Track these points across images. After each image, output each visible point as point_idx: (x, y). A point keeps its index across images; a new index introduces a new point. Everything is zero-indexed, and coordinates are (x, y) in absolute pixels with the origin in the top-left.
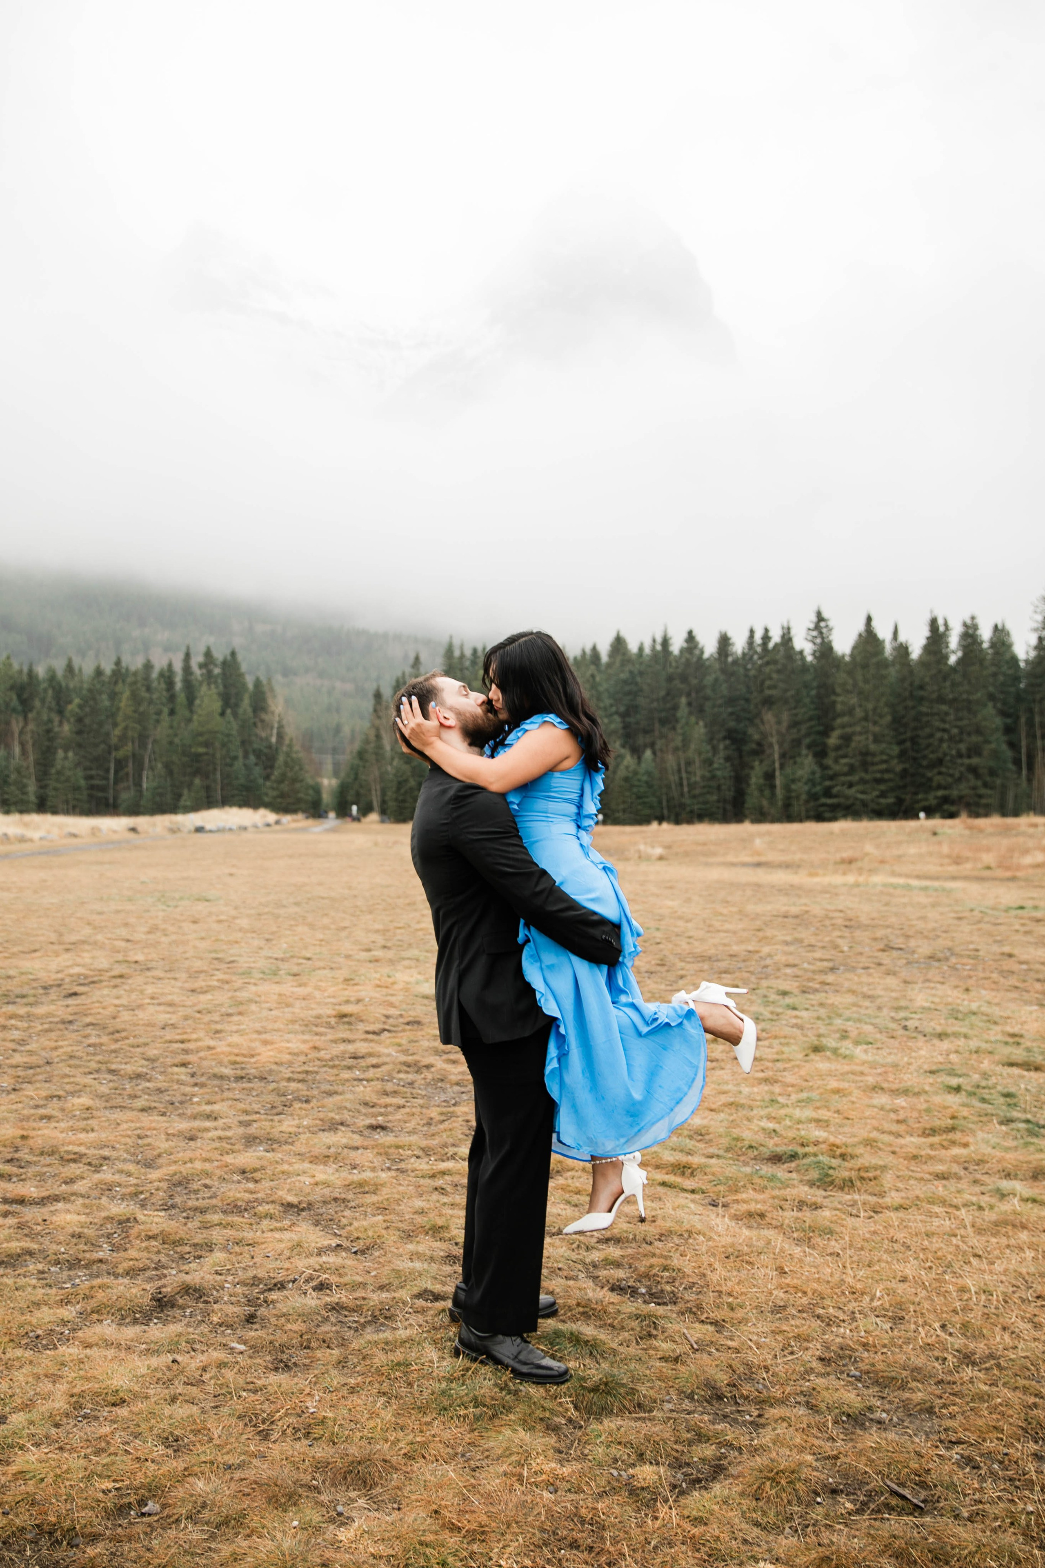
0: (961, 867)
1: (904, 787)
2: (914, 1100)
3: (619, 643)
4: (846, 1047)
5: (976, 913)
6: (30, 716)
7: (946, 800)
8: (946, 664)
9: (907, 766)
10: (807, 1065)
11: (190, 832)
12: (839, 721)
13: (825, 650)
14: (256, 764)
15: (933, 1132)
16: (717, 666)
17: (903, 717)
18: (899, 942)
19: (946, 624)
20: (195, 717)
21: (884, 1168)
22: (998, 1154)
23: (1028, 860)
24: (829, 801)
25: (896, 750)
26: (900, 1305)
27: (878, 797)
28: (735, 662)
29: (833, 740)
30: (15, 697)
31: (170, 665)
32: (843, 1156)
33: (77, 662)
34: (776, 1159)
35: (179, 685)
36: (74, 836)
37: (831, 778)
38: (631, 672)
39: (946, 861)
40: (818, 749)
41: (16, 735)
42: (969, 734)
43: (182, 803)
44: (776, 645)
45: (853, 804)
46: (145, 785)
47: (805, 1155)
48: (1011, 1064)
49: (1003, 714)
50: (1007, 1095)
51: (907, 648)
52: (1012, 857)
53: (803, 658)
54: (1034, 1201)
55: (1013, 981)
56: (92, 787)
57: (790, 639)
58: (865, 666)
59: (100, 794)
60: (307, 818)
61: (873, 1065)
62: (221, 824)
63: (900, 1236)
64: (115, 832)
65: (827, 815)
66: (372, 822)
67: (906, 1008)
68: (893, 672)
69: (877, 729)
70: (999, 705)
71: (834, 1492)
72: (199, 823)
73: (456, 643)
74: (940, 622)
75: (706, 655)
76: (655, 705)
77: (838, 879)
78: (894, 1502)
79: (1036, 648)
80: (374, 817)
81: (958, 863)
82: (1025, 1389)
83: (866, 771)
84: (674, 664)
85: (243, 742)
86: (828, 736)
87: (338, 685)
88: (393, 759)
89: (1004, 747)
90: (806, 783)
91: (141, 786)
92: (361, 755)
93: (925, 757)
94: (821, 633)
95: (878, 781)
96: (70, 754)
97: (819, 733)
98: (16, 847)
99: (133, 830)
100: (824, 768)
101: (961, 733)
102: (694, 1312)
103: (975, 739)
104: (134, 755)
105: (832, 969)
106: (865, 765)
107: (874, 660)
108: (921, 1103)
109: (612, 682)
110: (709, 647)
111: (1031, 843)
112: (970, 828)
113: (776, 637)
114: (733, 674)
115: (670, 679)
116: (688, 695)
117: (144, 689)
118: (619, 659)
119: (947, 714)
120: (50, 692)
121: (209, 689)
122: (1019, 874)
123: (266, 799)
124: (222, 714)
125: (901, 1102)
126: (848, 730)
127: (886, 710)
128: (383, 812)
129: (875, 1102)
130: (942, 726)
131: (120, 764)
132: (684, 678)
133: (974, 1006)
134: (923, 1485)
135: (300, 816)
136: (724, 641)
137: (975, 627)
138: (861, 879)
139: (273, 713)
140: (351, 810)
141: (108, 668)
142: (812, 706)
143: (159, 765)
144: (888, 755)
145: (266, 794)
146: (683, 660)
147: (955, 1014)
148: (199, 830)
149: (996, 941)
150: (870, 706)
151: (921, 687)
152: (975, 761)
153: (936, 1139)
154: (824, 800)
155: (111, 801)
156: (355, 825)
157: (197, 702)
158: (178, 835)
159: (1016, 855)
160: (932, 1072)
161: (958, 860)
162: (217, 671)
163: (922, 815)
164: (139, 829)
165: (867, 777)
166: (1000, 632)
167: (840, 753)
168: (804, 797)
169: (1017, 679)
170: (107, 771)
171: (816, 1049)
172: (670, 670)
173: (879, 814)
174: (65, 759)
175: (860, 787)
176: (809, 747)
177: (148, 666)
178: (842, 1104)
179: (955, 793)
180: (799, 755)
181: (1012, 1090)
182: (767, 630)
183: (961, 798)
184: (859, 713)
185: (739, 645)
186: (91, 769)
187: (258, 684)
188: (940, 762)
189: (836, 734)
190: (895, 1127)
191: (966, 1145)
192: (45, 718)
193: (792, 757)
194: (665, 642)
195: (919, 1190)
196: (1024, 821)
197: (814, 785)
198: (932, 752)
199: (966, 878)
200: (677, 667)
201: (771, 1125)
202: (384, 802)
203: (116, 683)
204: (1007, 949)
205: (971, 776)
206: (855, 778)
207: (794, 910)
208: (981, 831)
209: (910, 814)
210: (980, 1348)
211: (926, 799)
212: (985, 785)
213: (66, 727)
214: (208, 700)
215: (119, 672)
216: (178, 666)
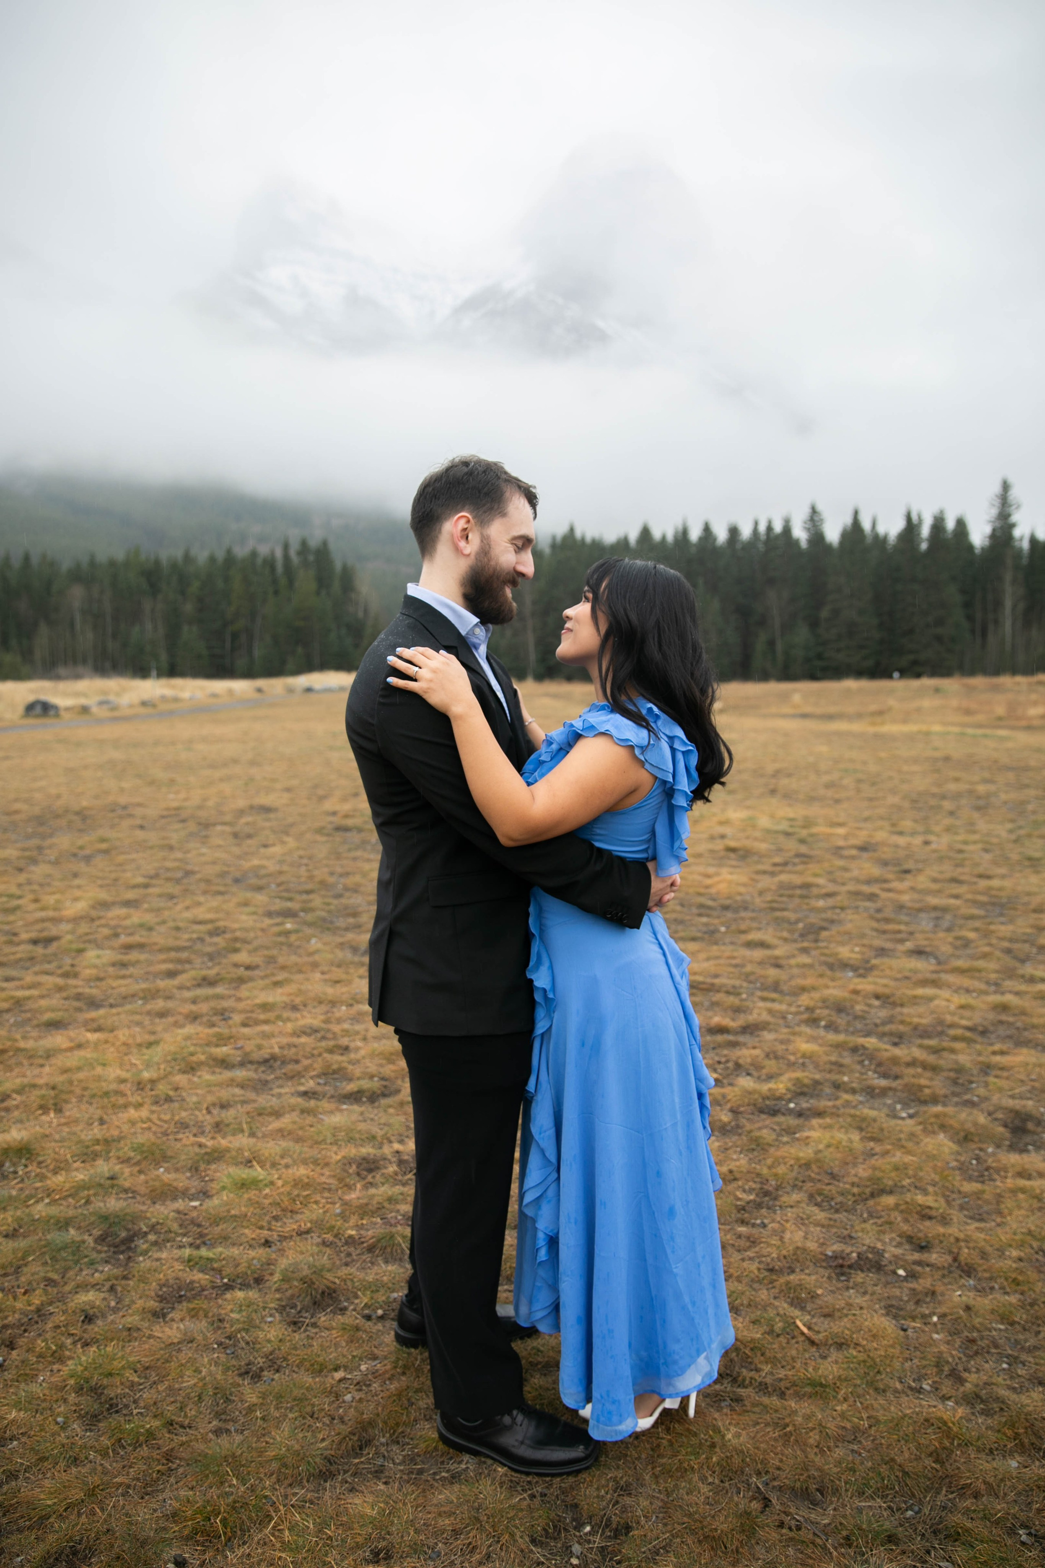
1: (882, 652)
3: (646, 533)
6: (158, 597)
7: (915, 663)
8: (918, 550)
9: (884, 634)
11: (302, 692)
12: (830, 598)
13: (817, 538)
14: (347, 635)
16: (728, 550)
17: (882, 594)
19: (919, 517)
20: (295, 596)
23: (1033, 712)
24: (821, 664)
25: (875, 621)
27: (861, 660)
28: (743, 547)
29: (824, 613)
30: (145, 581)
31: (272, 554)
33: (193, 552)
35: (280, 570)
37: (823, 645)
40: (812, 621)
41: (148, 614)
42: (936, 608)
43: (288, 667)
44: (778, 535)
46: (256, 654)
49: (962, 592)
51: (883, 538)
52: (1016, 710)
53: (800, 545)
56: (212, 655)
57: (789, 530)
58: (850, 553)
59: (220, 661)
68: (872, 557)
69: (860, 604)
70: (959, 585)
72: (307, 685)
74: (914, 515)
75: (719, 542)
79: (989, 538)
83: (851, 639)
84: (692, 549)
85: (336, 617)
86: (820, 610)
89: (962, 619)
90: (802, 649)
91: (253, 654)
93: (899, 627)
94: (814, 524)
95: (861, 647)
96: (194, 628)
97: (813, 607)
98: (173, 706)
100: (817, 636)
101: (929, 607)
103: (940, 612)
104: (246, 628)
106: (850, 634)
107: (859, 547)
110: (721, 535)
111: (1024, 699)
113: (778, 528)
114: (741, 558)
116: (705, 575)
117: (252, 573)
118: (645, 544)
119: (917, 592)
120: (173, 577)
121: (306, 573)
124: (318, 593)
126: (837, 605)
127: (868, 588)
130: (914, 601)
131: (235, 636)
132: (701, 562)
136: (734, 532)
137: (942, 520)
139: (359, 592)
141: (220, 555)
142: (807, 585)
143: (268, 637)
144: (869, 625)
146: (700, 546)
148: (309, 690)
150: (855, 585)
151: (898, 570)
152: (940, 630)
154: (817, 663)
155: (229, 666)
157: (296, 583)
158: (293, 694)
159: (1020, 708)
162: (311, 558)
163: (896, 675)
164: (264, 689)
165: (852, 644)
166: (961, 524)
167: (830, 624)
168: (800, 660)
169: (973, 563)
170: (225, 641)
172: (690, 554)
173: (859, 673)
174: (189, 633)
175: (846, 652)
176: (804, 619)
177: (254, 554)
179: (922, 657)
180: (797, 625)
182: (770, 522)
184: (846, 591)
185: (746, 532)
186: (211, 640)
187: (345, 568)
188: (911, 631)
189: (827, 608)
192: (171, 598)
193: (790, 628)
194: (685, 532)
197: (809, 650)
198: (905, 623)
200: (694, 553)
203: (228, 568)
205: (936, 643)
206: (842, 645)
209: (886, 674)
211: (899, 662)
212: (947, 651)
213: (189, 606)
214: (306, 582)
215: (230, 560)
216: (279, 553)
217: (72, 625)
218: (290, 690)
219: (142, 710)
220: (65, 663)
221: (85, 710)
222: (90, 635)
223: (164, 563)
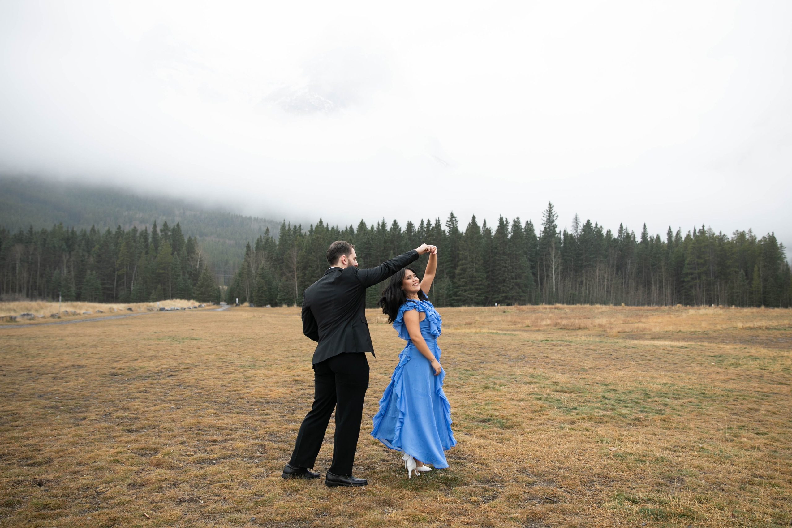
0: (517, 326)
1: (489, 292)
2: (526, 403)
3: (362, 225)
4: (497, 387)
5: (530, 342)
6: (72, 253)
7: (506, 298)
8: (507, 238)
9: (489, 283)
10: (485, 393)
11: (157, 310)
12: (460, 262)
13: (454, 230)
14: (189, 279)
15: (535, 411)
16: (407, 237)
17: (488, 261)
18: (503, 353)
19: (506, 220)
20: (159, 255)
21: (522, 422)
22: (559, 417)
23: (544, 323)
24: (456, 298)
25: (485, 275)
26: (537, 457)
27: (477, 296)
28: (415, 235)
29: (458, 271)
30: (64, 244)
31: (146, 230)
32: (507, 419)
33: (97, 227)
34: (484, 421)
35: (150, 240)
36: (101, 312)
37: (457, 288)
38: (368, 239)
39: (510, 323)
40: (452, 274)
41: (65, 263)
42: (516, 269)
43: (151, 297)
44: (433, 227)
45: (467, 299)
46: (132, 288)
47: (494, 420)
48: (557, 391)
49: (530, 260)
50: (558, 400)
51: (490, 231)
52: (537, 322)
53: (445, 234)
54: (573, 429)
55: (550, 366)
56: (104, 289)
57: (439, 225)
58: (472, 238)
59: (109, 292)
60: (214, 304)
61: (509, 392)
62: (173, 307)
63: (532, 440)
64: (121, 310)
65: (455, 304)
66: (246, 307)
67: (514, 375)
68: (484, 241)
69: (477, 266)
70: (528, 257)
71: (530, 500)
72: (162, 307)
73: (287, 223)
74: (504, 220)
75: (402, 232)
76: (379, 253)
77: (468, 331)
78: (547, 501)
79: (544, 232)
80: (246, 304)
81: (515, 325)
82: (579, 475)
83: (472, 285)
84: (387, 235)
85: (182, 268)
86: (456, 269)
87: (227, 241)
88: (256, 277)
89: (531, 274)
90: (446, 290)
91: (130, 289)
92: (240, 274)
93: (498, 279)
94: (453, 223)
95: (477, 289)
96: (94, 272)
97: (451, 267)
98: (72, 317)
99: (130, 309)
100: (454, 283)
101: (513, 268)
102: (473, 461)
103: (519, 271)
104: (127, 273)
105: (481, 362)
106: (472, 282)
107: (476, 236)
108: (529, 403)
109: (360, 243)
110: (403, 227)
111: (544, 316)
112: (519, 310)
113: (433, 224)
114: (413, 240)
115: (386, 242)
116: (394, 249)
117: (133, 241)
118: (362, 232)
119: (507, 260)
120: (83, 242)
121: (166, 242)
122: (541, 329)
123: (194, 295)
124: (172, 254)
125: (521, 403)
126: (465, 266)
127: (481, 257)
128: (251, 302)
129: (513, 403)
130: (505, 265)
131: (120, 278)
132: (392, 242)
133: (539, 373)
134: (555, 497)
135: (210, 303)
136: (410, 225)
137: (519, 222)
138: (478, 331)
139: (198, 254)
140: (236, 301)
141: (114, 230)
142: (449, 256)
143: (140, 278)
144: (481, 277)
145: (194, 293)
146: (392, 233)
147: (532, 376)
148: (162, 309)
149: (540, 352)
150: (474, 256)
151: (496, 248)
152: (518, 281)
153: (537, 414)
154: (454, 298)
155: (115, 295)
156: (237, 308)
157: (160, 248)
158: (152, 312)
159: (539, 321)
160: (530, 394)
161: (515, 323)
162: (169, 233)
163: (496, 304)
164: (133, 309)
165: (473, 287)
166: (529, 225)
167: (461, 276)
168: (445, 296)
169: (536, 245)
170: (113, 280)
171: (487, 388)
172: (386, 238)
173: (478, 304)
174: (91, 275)
175: (470, 292)
176: (447, 274)
177: (135, 230)
178: (502, 404)
179: (510, 295)
180: (443, 277)
181: (559, 398)
182: (429, 221)
183: (513, 297)
184: (469, 259)
185: (417, 227)
186: (104, 280)
187: (190, 240)
188: (504, 281)
189: (459, 268)
190: (522, 411)
191: (547, 415)
192: (81, 255)
193: (439, 278)
194: (384, 225)
195: (535, 428)
196: (541, 307)
197: (450, 291)
198: (501, 277)
199: (520, 330)
200: (389, 237)
201: (479, 411)
202: (251, 297)
203: (118, 238)
204: (545, 355)
205: (517, 287)
206: (468, 288)
207: (457, 342)
208: (524, 311)
209: (491, 304)
210: (564, 466)
211: (498, 298)
212: (523, 291)
213: (92, 259)
214: (165, 247)
215: (120, 233)
216: (150, 230)
217: (14, 268)
218: (150, 310)
219: (52, 320)
220: (7, 292)
221: (12, 319)
222: (26, 275)
223: (78, 233)
